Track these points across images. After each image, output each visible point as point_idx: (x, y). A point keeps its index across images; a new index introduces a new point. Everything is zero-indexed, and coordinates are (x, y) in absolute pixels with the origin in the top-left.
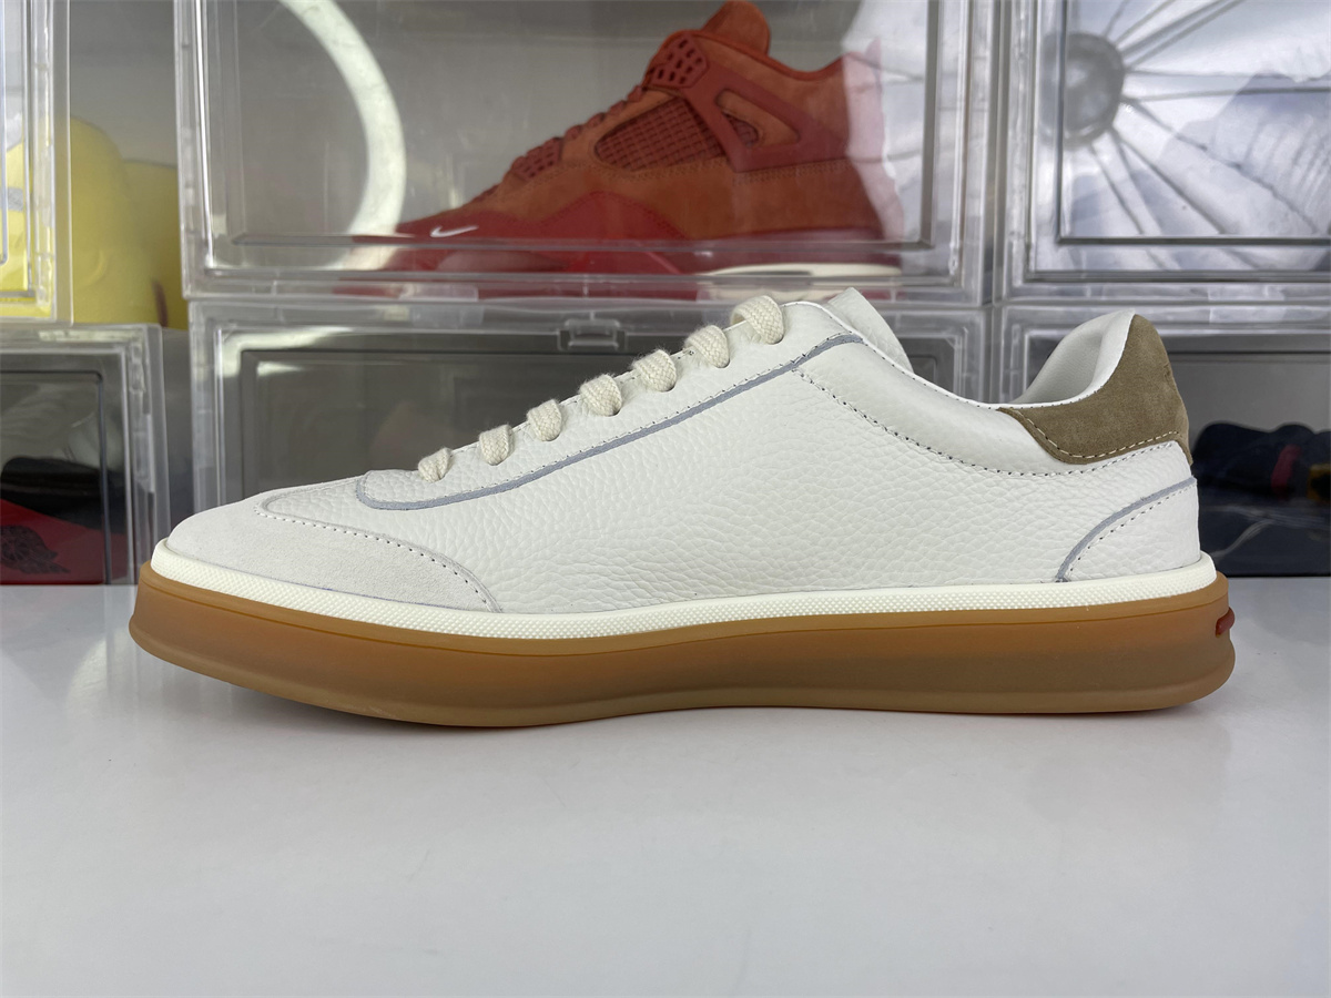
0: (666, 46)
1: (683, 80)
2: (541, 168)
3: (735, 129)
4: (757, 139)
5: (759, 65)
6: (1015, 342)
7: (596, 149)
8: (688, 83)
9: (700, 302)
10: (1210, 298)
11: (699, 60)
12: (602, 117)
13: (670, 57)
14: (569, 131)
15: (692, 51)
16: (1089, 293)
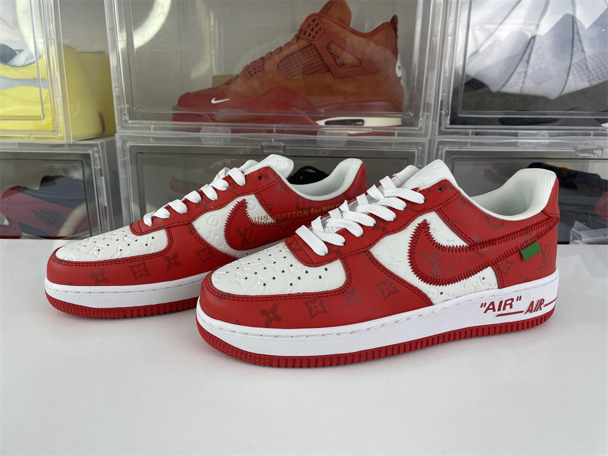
0: (307, 20)
1: (314, 37)
2: (256, 73)
3: (334, 60)
4: (343, 65)
5: (347, 31)
6: (440, 152)
7: (278, 65)
8: (316, 39)
9: (318, 136)
10: (519, 137)
11: (321, 28)
12: (281, 49)
13: (309, 26)
14: (267, 55)
15: (318, 24)
16: (470, 134)
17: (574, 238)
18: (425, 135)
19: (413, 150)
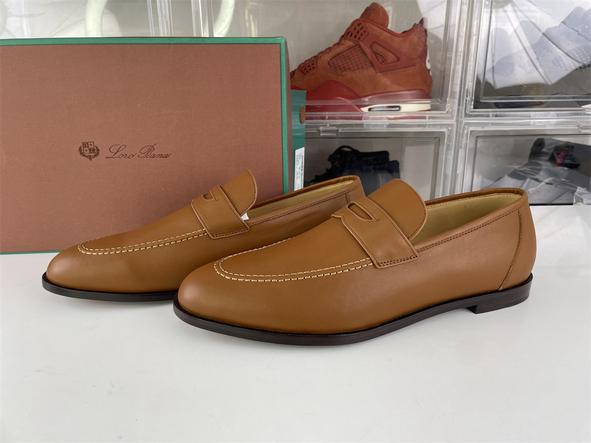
0: (352, 24)
1: (359, 38)
2: (310, 69)
3: (377, 57)
4: (383, 62)
5: (385, 33)
6: (466, 132)
7: (329, 63)
8: (361, 40)
9: (363, 121)
10: (531, 118)
11: (365, 31)
12: (330, 49)
13: (355, 29)
14: (319, 54)
15: (363, 27)
16: (491, 116)
17: (577, 201)
18: (452, 118)
19: (444, 130)
